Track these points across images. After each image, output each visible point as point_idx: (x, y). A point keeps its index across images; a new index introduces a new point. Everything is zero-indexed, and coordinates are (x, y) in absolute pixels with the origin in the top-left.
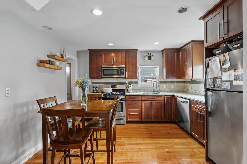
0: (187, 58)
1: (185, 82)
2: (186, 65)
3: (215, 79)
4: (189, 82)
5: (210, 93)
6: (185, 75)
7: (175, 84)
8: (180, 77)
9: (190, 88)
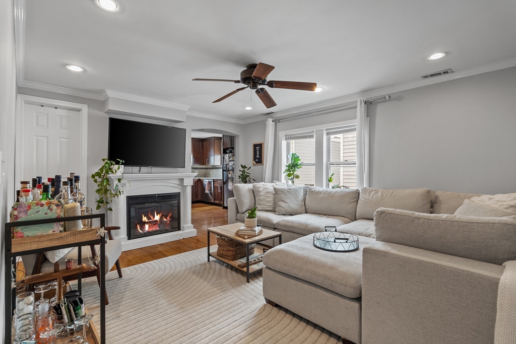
0: (210, 149)
1: (207, 169)
2: (210, 154)
3: (227, 165)
4: (211, 168)
5: (225, 172)
6: (209, 162)
7: (199, 170)
8: (203, 164)
9: (211, 173)
